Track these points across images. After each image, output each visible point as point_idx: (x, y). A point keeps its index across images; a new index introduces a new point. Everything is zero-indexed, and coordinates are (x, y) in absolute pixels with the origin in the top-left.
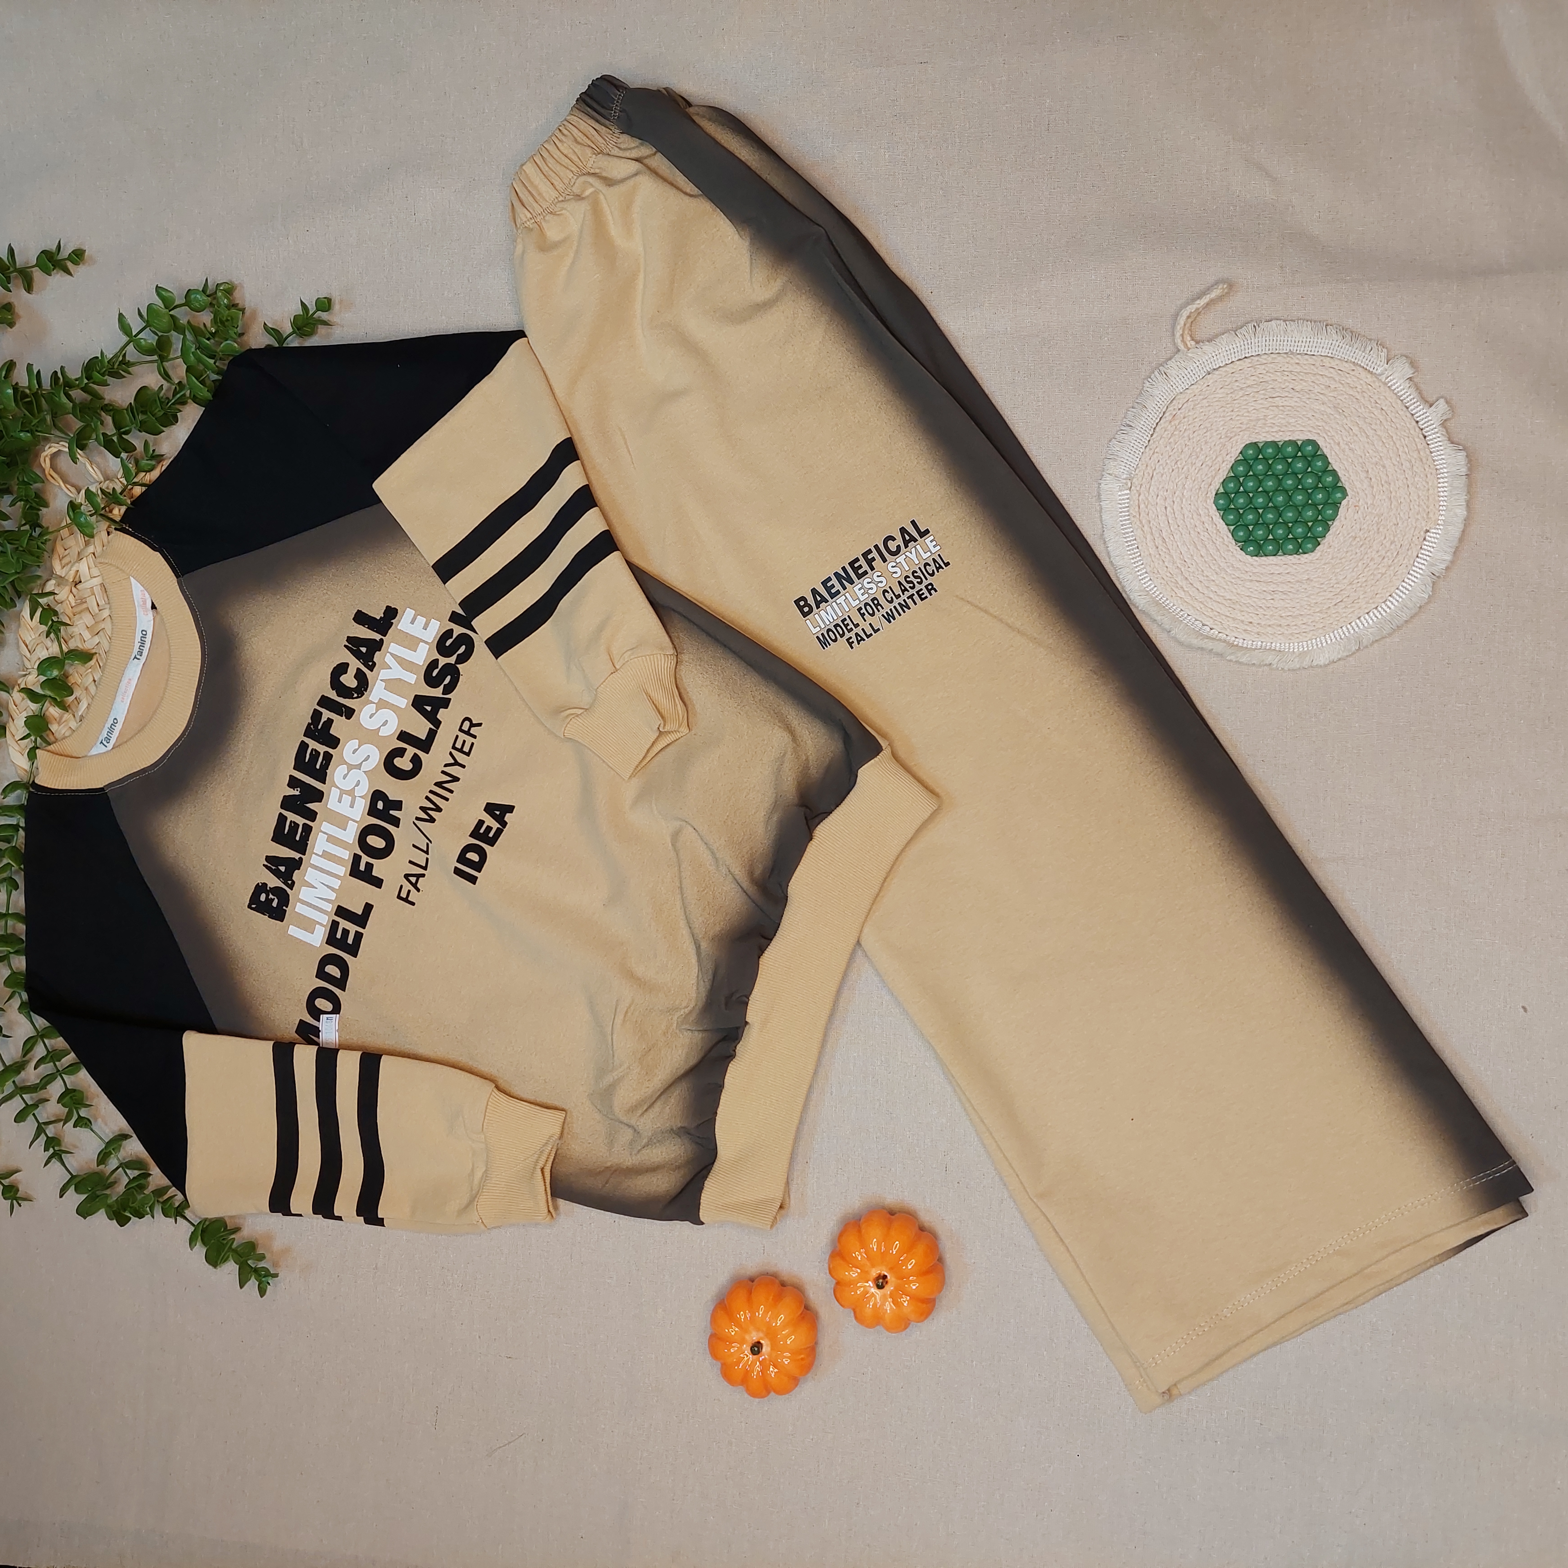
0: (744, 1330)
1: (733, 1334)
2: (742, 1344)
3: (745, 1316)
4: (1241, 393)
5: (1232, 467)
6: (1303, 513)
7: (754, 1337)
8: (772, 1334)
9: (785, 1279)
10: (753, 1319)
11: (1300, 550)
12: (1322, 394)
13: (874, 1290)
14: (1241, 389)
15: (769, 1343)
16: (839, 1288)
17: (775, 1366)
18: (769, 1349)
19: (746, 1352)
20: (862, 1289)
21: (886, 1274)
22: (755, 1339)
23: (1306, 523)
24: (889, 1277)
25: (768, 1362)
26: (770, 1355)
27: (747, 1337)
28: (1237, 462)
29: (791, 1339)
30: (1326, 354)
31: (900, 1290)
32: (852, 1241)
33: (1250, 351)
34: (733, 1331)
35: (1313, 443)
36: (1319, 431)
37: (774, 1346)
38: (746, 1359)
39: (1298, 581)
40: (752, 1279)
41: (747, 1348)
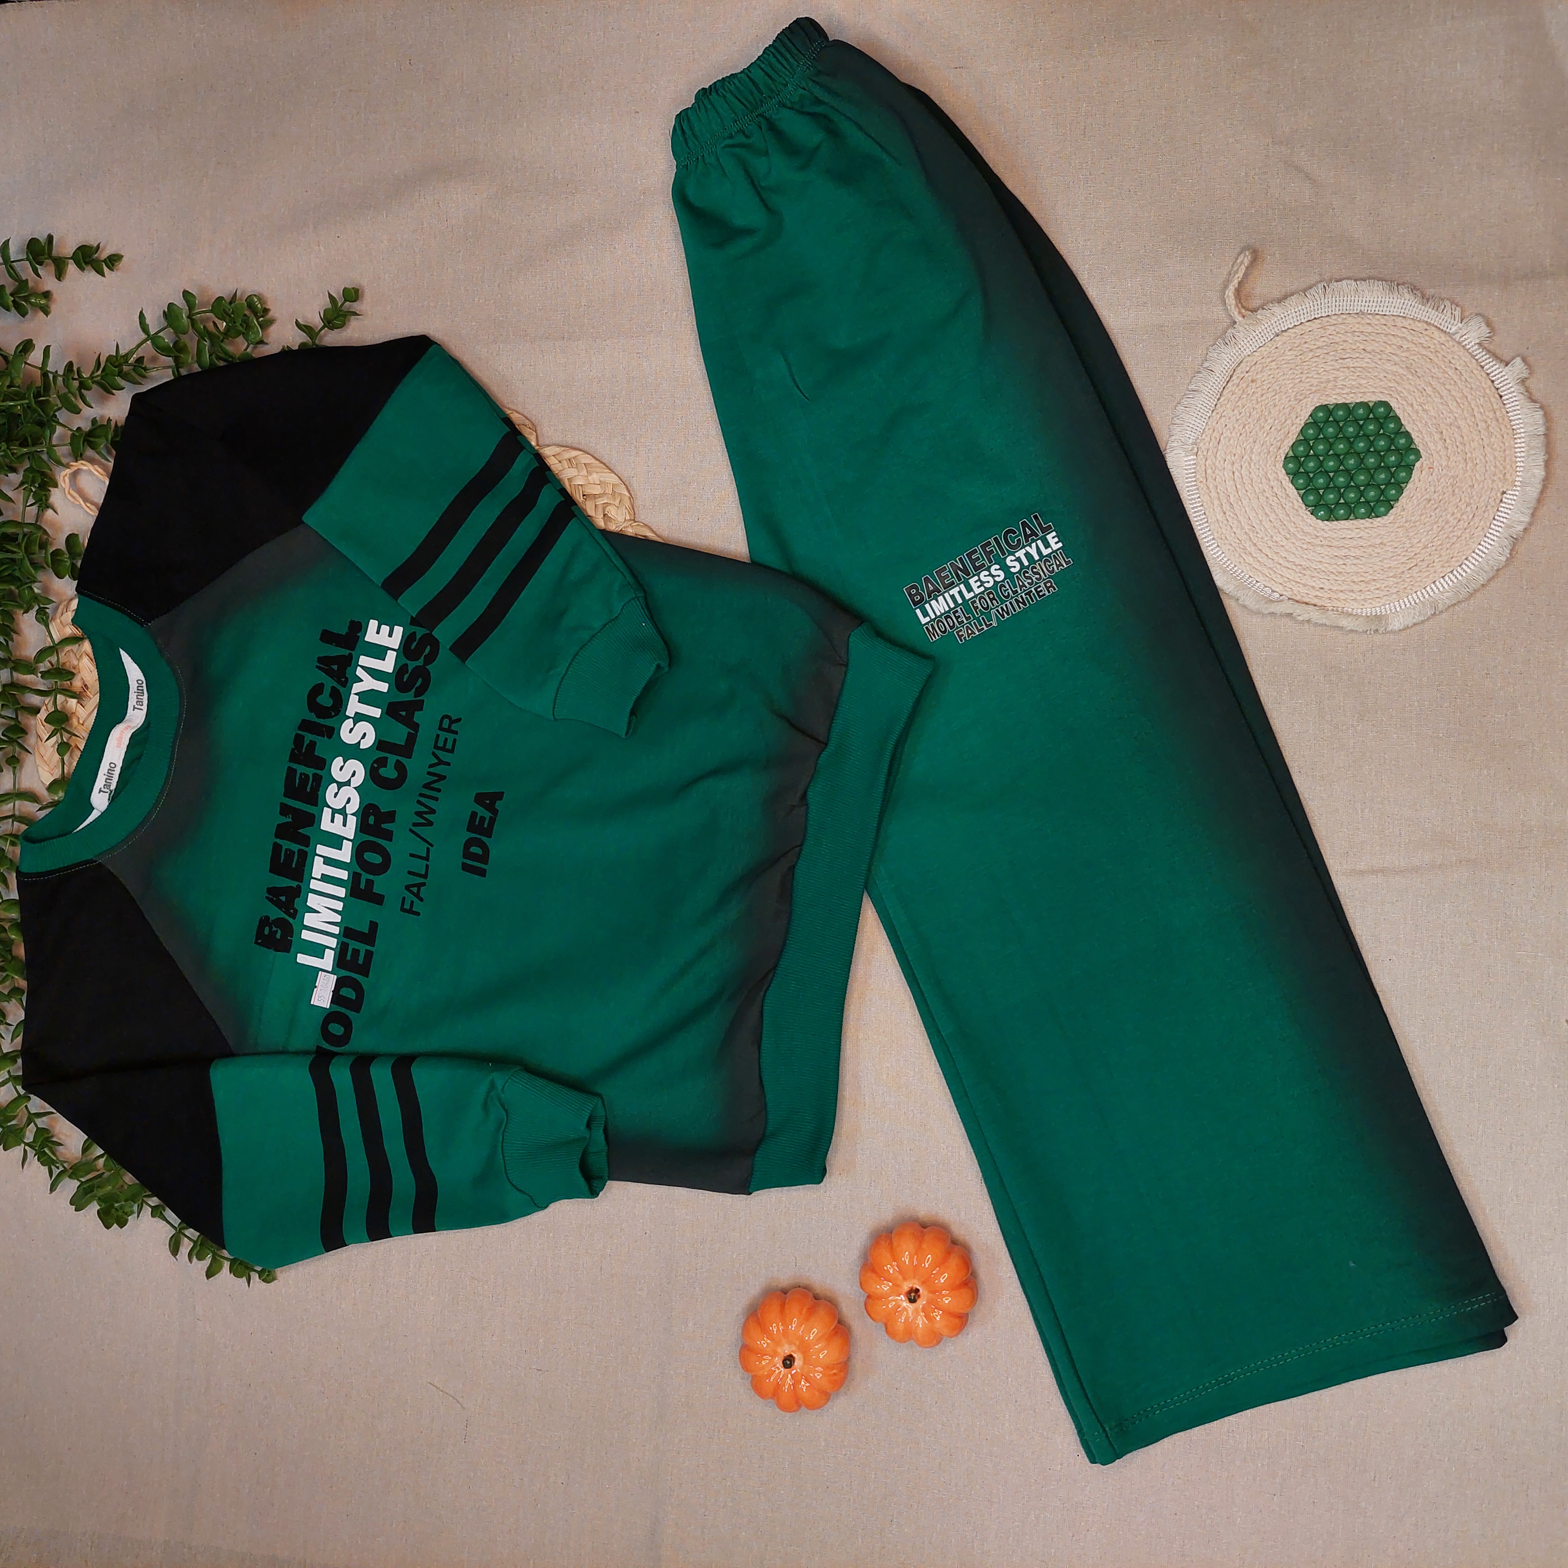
0: (778, 1343)
1: (765, 1346)
2: (773, 1356)
3: (778, 1328)
6: (1375, 476)
7: (786, 1350)
8: (805, 1348)
9: (818, 1291)
10: (785, 1333)
11: (1373, 514)
12: (1393, 354)
13: (906, 1304)
15: (801, 1356)
16: (871, 1300)
17: (807, 1380)
18: (801, 1363)
19: (778, 1365)
20: (894, 1303)
21: (918, 1287)
22: (787, 1352)
23: (1379, 486)
24: (921, 1291)
25: (800, 1376)
26: (802, 1369)
27: (779, 1350)
28: (1307, 425)
29: (824, 1354)
30: (1398, 314)
31: (933, 1304)
32: (884, 1253)
34: (764, 1343)
35: (1386, 404)
36: (1391, 393)
37: (806, 1360)
38: (777, 1371)
39: (1370, 546)
40: (785, 1292)
41: (778, 1361)
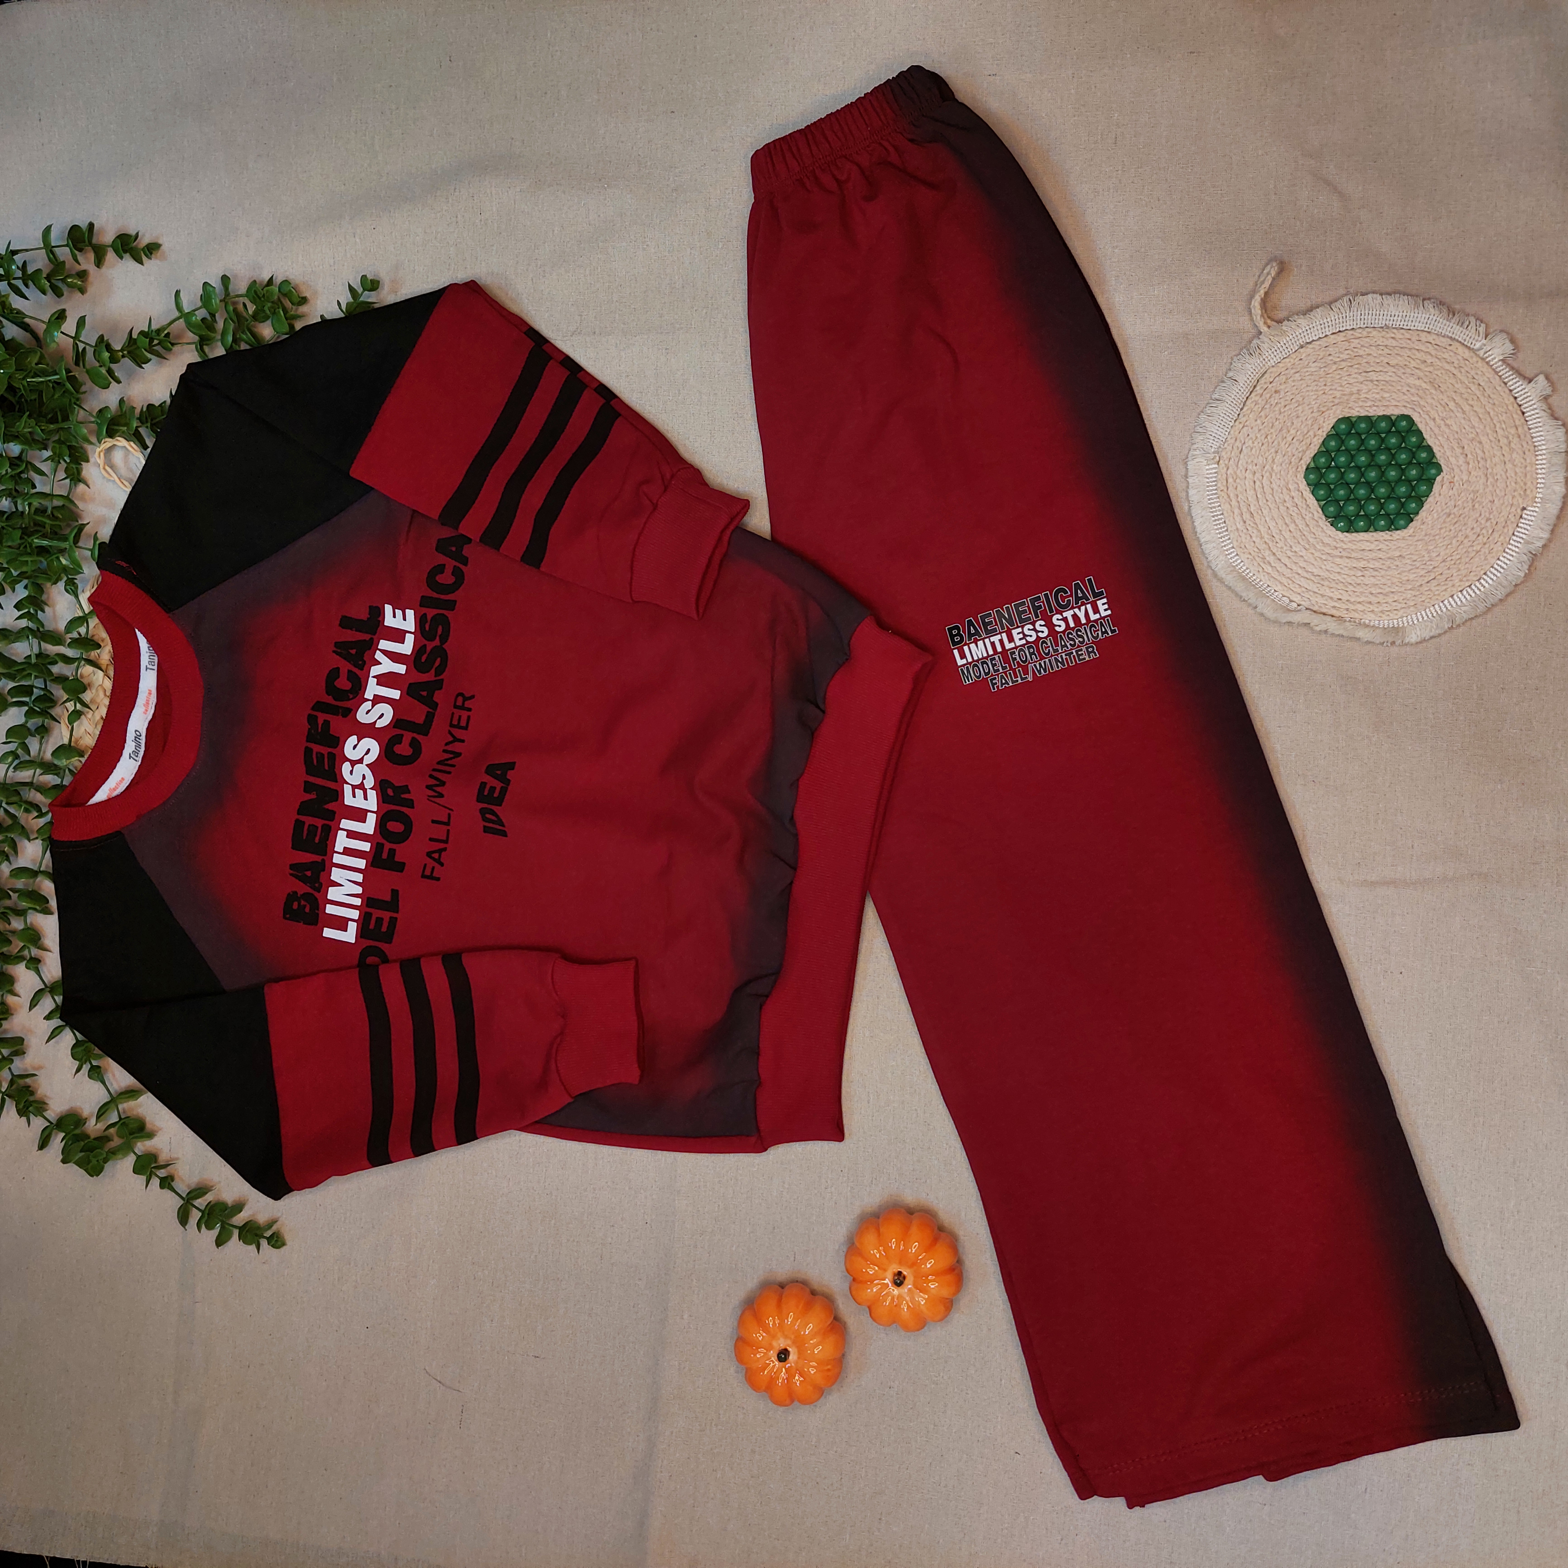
0: (774, 1337)
1: (760, 1339)
2: (768, 1350)
3: (774, 1322)
4: (1334, 367)
5: (1323, 442)
7: (781, 1343)
8: (800, 1342)
10: (781, 1326)
11: (1393, 528)
13: (891, 1288)
14: (1335, 363)
15: (796, 1350)
16: (856, 1284)
17: (801, 1375)
18: (796, 1357)
19: (773, 1359)
20: (879, 1286)
21: (904, 1272)
22: (782, 1346)
24: (907, 1276)
25: (794, 1370)
26: (796, 1363)
27: (775, 1344)
28: (1329, 437)
29: (820, 1349)
31: (919, 1289)
32: (869, 1236)
33: (1344, 325)
34: (760, 1336)
37: (801, 1355)
38: (772, 1365)
40: (782, 1286)
41: (773, 1355)
